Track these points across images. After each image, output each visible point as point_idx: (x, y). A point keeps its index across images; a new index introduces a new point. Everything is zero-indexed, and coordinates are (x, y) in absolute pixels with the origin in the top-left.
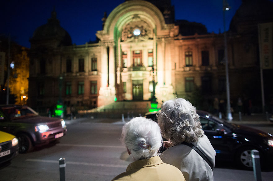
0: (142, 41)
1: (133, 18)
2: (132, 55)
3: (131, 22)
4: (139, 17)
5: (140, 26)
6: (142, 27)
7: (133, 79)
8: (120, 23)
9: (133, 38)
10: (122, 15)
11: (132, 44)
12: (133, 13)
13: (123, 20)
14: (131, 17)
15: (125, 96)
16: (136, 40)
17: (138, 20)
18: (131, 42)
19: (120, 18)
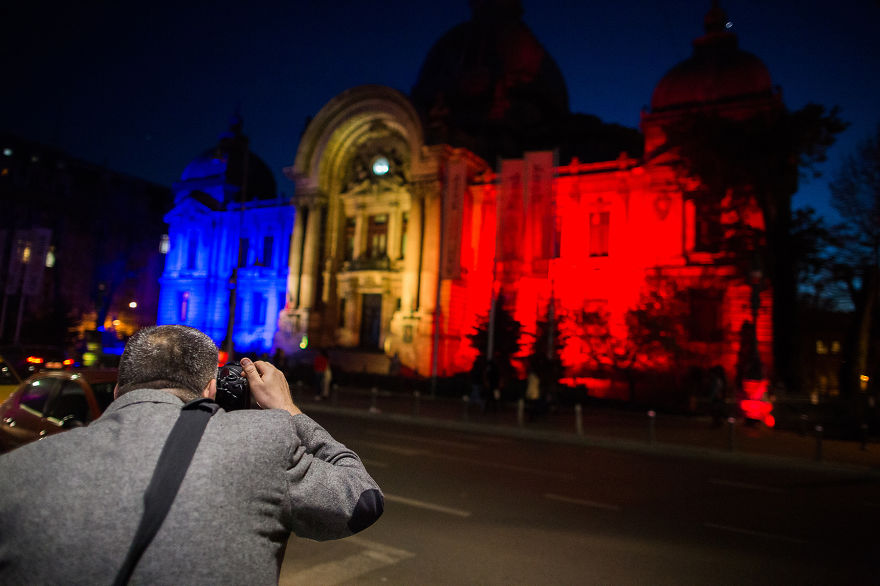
0: (388, 190)
1: (372, 129)
2: (366, 226)
3: (370, 139)
4: (385, 127)
5: (388, 149)
6: (394, 151)
7: (361, 291)
8: (342, 145)
9: (365, 185)
10: (339, 124)
11: (368, 199)
12: (367, 118)
13: (348, 136)
14: (366, 127)
15: (339, 337)
16: (375, 187)
17: (385, 133)
18: (363, 193)
19: (337, 132)
